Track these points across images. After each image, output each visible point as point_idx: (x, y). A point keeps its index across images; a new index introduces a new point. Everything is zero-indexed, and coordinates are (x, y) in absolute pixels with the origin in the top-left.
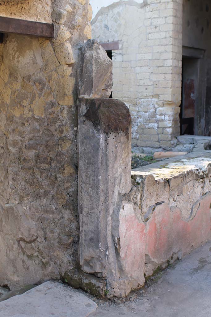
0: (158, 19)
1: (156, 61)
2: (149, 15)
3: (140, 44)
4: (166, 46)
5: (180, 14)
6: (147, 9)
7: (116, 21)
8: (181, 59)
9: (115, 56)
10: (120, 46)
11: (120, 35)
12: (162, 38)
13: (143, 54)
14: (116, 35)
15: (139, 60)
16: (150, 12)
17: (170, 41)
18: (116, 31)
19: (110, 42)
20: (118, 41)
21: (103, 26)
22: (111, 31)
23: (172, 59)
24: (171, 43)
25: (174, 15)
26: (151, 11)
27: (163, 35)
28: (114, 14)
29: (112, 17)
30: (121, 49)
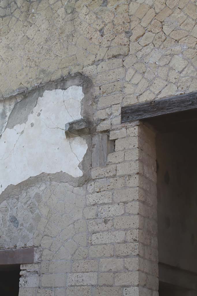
0: (110, 206)
1: (105, 288)
2: (92, 198)
3: (75, 253)
4: (125, 259)
5: (152, 200)
6: (91, 187)
7: (32, 210)
8: (158, 289)
9: (25, 277)
10: (36, 257)
11: (38, 236)
12: (118, 243)
13: (80, 274)
14: (31, 235)
15: (71, 286)
16: (96, 193)
17: (134, 248)
18: (31, 229)
19: (18, 248)
20: (34, 246)
21: (8, 218)
22: (21, 227)
23: (138, 286)
24: (138, 253)
25: (143, 199)
26: (98, 192)
27: (120, 236)
28: (30, 198)
29: (25, 203)
30: (38, 263)
